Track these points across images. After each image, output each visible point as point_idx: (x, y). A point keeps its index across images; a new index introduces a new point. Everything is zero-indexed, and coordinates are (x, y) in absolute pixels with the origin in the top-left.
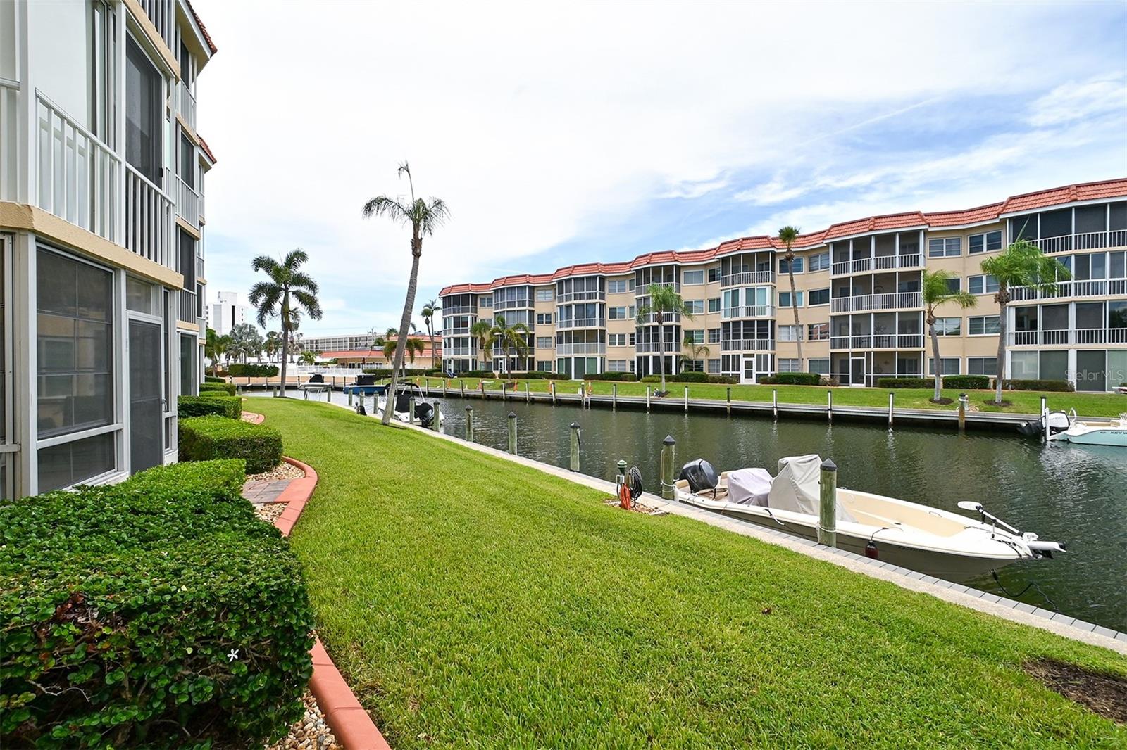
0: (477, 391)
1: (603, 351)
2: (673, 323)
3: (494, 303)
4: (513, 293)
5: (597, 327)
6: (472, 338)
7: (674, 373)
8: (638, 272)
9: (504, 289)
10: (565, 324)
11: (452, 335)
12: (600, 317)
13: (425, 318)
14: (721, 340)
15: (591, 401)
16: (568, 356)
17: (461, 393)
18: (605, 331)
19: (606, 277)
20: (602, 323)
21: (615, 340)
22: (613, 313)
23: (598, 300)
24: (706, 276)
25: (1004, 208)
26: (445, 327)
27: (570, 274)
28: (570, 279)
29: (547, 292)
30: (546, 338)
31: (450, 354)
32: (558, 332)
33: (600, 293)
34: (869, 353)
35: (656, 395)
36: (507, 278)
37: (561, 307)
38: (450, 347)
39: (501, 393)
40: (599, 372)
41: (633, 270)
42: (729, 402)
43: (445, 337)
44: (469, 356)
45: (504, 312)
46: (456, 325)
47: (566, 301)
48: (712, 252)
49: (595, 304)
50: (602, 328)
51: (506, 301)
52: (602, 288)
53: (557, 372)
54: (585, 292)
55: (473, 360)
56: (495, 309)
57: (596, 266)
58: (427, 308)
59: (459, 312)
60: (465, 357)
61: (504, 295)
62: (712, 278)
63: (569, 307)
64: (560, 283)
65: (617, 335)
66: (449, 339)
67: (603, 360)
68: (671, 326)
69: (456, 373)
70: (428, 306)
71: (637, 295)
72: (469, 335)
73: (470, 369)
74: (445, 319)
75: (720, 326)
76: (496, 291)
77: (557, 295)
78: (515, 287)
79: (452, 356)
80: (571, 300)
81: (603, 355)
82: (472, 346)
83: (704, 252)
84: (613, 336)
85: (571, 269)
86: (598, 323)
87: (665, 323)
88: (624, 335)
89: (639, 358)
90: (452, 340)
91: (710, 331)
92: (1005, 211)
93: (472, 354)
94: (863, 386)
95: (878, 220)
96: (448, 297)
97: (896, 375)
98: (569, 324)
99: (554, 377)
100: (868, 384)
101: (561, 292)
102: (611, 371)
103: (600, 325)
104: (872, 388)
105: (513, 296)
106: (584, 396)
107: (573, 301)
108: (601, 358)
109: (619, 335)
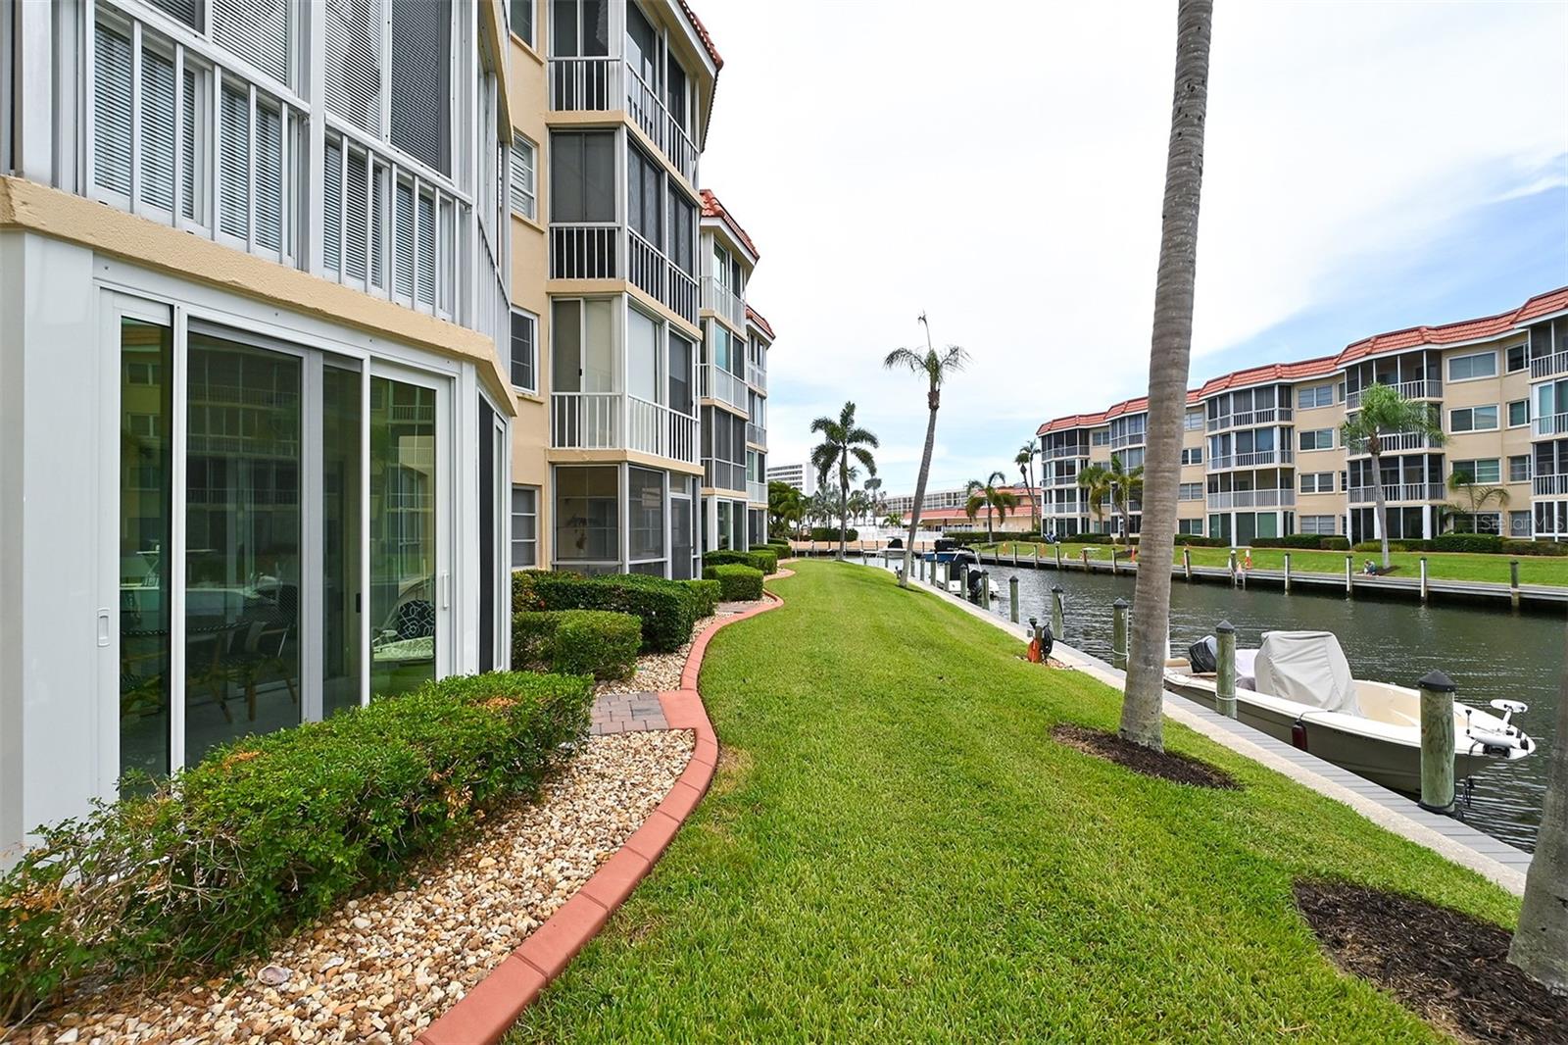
0: (1079, 561)
1: (1289, 500)
2: (1425, 449)
3: (1111, 439)
4: (1139, 422)
5: (1276, 464)
6: (1082, 490)
7: (1427, 535)
8: (1352, 370)
9: (1124, 418)
10: (1220, 463)
11: (1054, 486)
12: (1282, 447)
13: (1021, 465)
15: (1246, 579)
16: (1225, 510)
17: (1057, 563)
18: (1293, 469)
19: (1293, 384)
20: (1287, 455)
21: (1314, 483)
22: (1308, 441)
23: (1276, 422)
24: (1501, 361)
26: (1045, 477)
27: (1227, 387)
28: (1228, 394)
29: (1193, 416)
30: (1192, 484)
31: (1051, 512)
32: (1208, 475)
33: (1280, 411)
35: (1370, 572)
36: (1129, 402)
37: (1214, 438)
38: (1051, 502)
39: (1110, 564)
40: (1280, 535)
41: (1341, 369)
42: (1515, 585)
43: (1045, 489)
44: (1077, 514)
45: (1125, 450)
46: (1059, 472)
47: (1222, 428)
48: (1509, 318)
49: (1271, 428)
50: (1287, 465)
51: (1127, 434)
52: (1285, 401)
53: (1208, 537)
54: (1254, 411)
55: (1083, 519)
56: (1113, 448)
57: (1272, 369)
58: (1023, 451)
59: (1063, 455)
60: (1071, 515)
61: (1124, 427)
62: (1516, 363)
63: (1226, 437)
64: (1212, 401)
65: (1317, 476)
66: (1050, 491)
67: (1288, 518)
68: (1420, 457)
69: (1060, 538)
70: (1025, 449)
71: (1349, 408)
72: (1076, 484)
73: (1079, 532)
74: (1045, 465)
75: (1531, 451)
76: (1114, 422)
77: (1207, 420)
78: (1141, 414)
79: (1054, 514)
80: (1228, 426)
81: (1288, 508)
82: (1082, 500)
83: (1496, 318)
84: (1307, 478)
85: (1228, 379)
86: (1277, 457)
87: (1384, 454)
88: (1330, 475)
89: (1355, 513)
90: (1054, 493)
91: (1513, 459)
93: (1082, 511)
96: (1048, 435)
98: (1226, 463)
99: (1202, 542)
101: (1212, 415)
102: (1305, 533)
103: (1283, 461)
105: (1138, 427)
106: (1235, 571)
107: (1232, 428)
108: (1285, 513)
109: (1320, 475)
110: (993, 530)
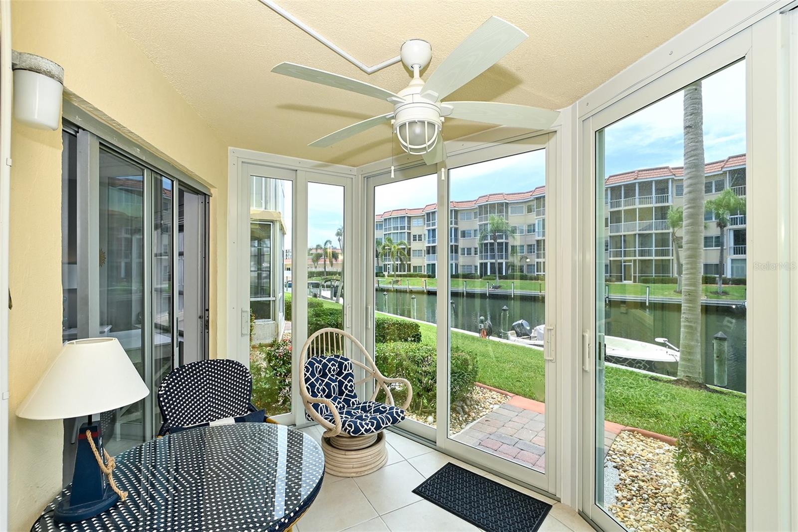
1: (456, 259)
2: (503, 240)
3: (384, 227)
4: (397, 221)
5: (453, 243)
7: (504, 274)
8: (480, 207)
9: (390, 218)
10: (431, 241)
12: (455, 237)
13: (338, 238)
14: (536, 252)
16: (433, 262)
18: (458, 245)
19: (459, 210)
20: (456, 240)
21: (465, 252)
22: (464, 234)
23: (453, 225)
24: (525, 209)
25: (725, 164)
27: (435, 209)
28: (435, 212)
29: (419, 220)
30: (418, 250)
32: (426, 247)
33: (454, 221)
34: (635, 261)
35: (493, 288)
36: (394, 210)
37: (429, 231)
39: (390, 286)
40: (454, 273)
41: (476, 206)
42: (540, 292)
45: (391, 233)
47: (432, 226)
48: (530, 193)
49: (451, 228)
50: (456, 244)
51: (392, 226)
52: (456, 217)
53: (426, 273)
56: (385, 232)
58: (339, 231)
61: (391, 222)
62: (530, 210)
63: (434, 230)
64: (428, 214)
68: (502, 243)
70: (340, 229)
71: (479, 222)
75: (535, 243)
76: (385, 220)
77: (426, 222)
78: (398, 217)
80: (435, 226)
81: (456, 262)
83: (524, 193)
84: (463, 249)
86: (453, 240)
87: (499, 241)
88: (471, 249)
89: (481, 264)
91: (528, 245)
92: (725, 166)
94: (631, 282)
95: (640, 173)
97: (654, 275)
98: (434, 242)
99: (424, 276)
100: (635, 282)
101: (428, 220)
102: (462, 272)
103: (455, 242)
104: (637, 284)
105: (397, 223)
108: (456, 264)
109: (467, 249)
110: (326, 270)
